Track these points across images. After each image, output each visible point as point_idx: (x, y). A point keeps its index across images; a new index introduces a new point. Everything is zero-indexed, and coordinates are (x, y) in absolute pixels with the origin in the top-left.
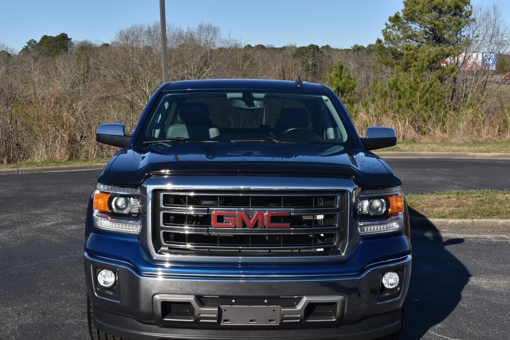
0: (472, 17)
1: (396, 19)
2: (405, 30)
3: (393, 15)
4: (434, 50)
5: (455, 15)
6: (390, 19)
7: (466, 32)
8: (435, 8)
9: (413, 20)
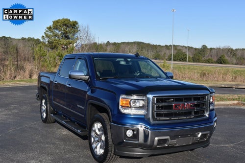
0: (79, 29)
1: (50, 28)
2: (53, 33)
3: (49, 26)
4: (65, 41)
5: (73, 28)
6: (47, 28)
7: (77, 35)
8: (65, 25)
9: (57, 29)
